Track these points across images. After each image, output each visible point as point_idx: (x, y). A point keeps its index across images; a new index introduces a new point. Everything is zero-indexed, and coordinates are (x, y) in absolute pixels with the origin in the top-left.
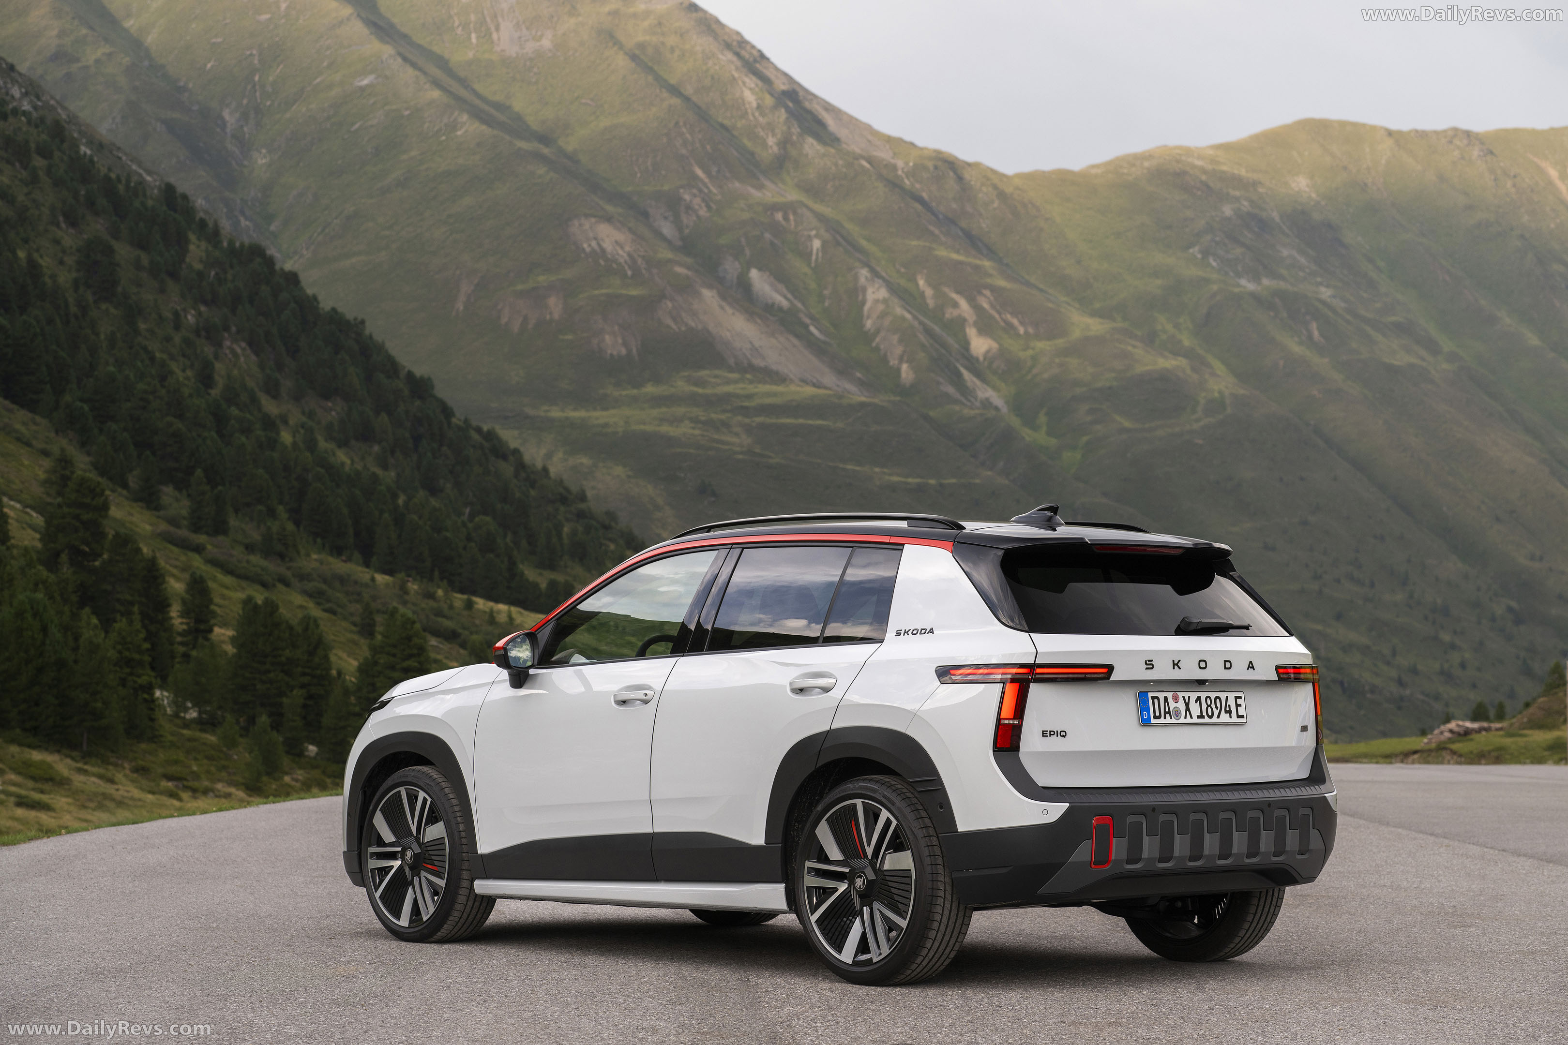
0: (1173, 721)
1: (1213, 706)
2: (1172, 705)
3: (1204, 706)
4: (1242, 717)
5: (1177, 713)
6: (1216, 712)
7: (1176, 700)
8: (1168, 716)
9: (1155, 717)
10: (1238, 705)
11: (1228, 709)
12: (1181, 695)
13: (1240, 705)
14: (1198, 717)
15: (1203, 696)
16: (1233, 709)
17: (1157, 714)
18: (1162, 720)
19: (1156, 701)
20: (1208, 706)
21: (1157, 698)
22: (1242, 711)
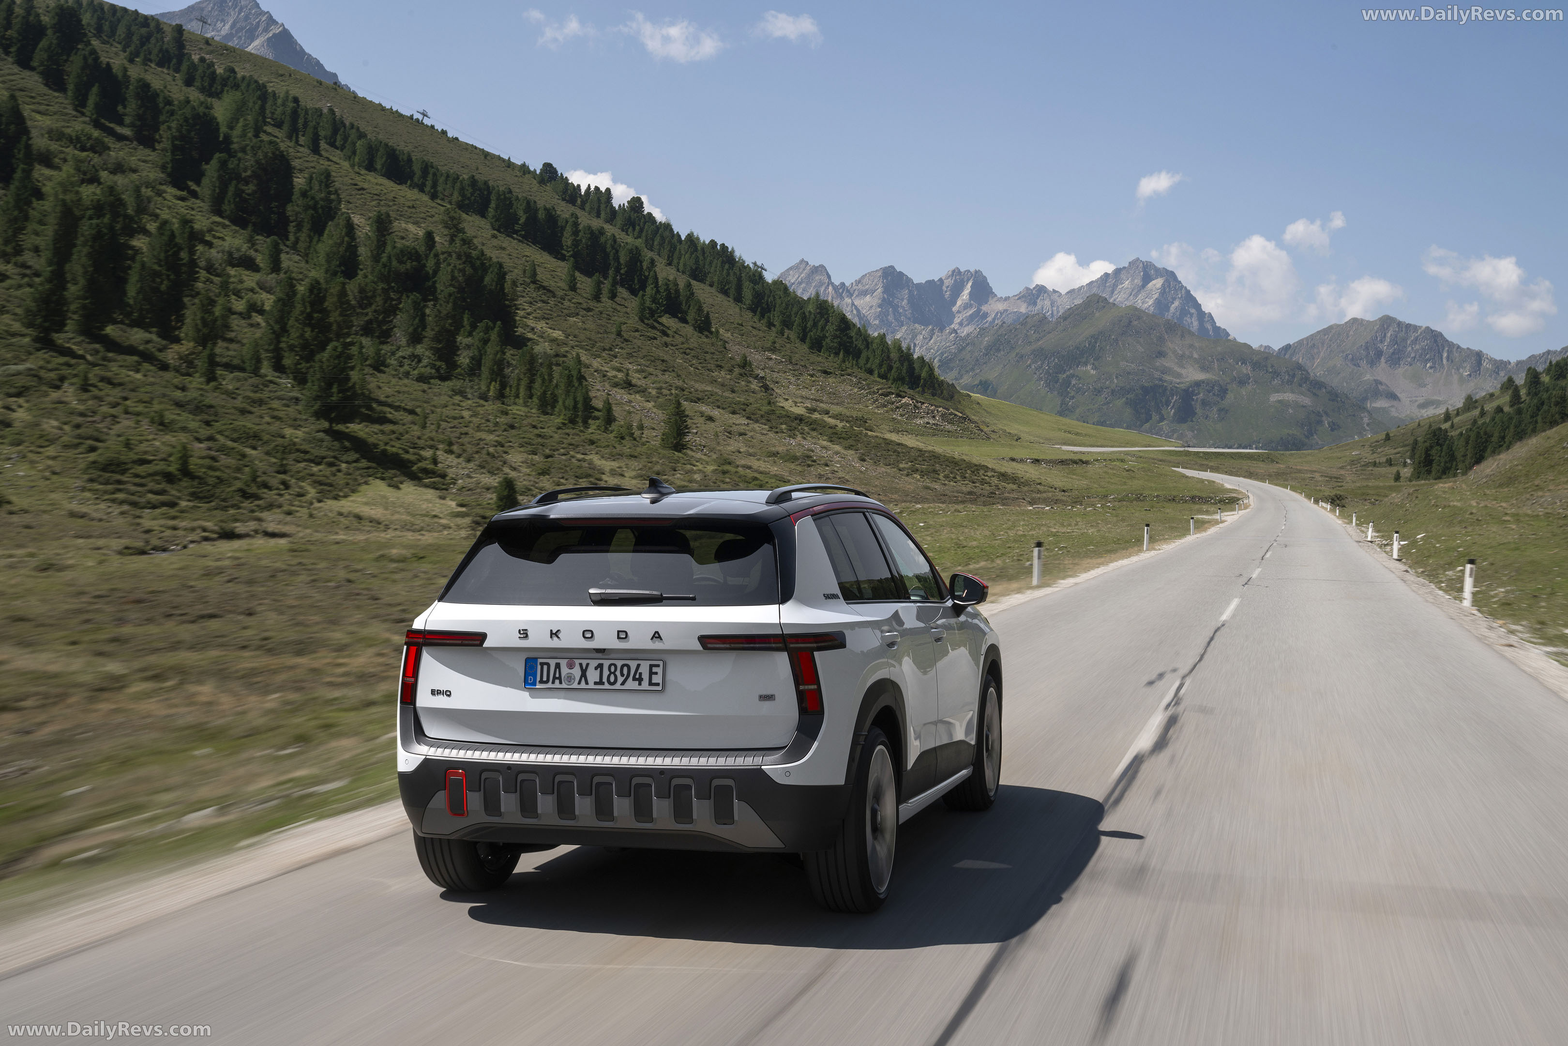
0: (564, 686)
1: (618, 673)
2: (565, 671)
3: (606, 673)
4: (658, 684)
5: (570, 678)
6: (620, 679)
7: (571, 666)
8: (557, 681)
9: (541, 682)
10: (651, 673)
11: (637, 676)
12: (577, 662)
13: (656, 673)
14: (596, 683)
15: (606, 664)
16: (646, 676)
17: (545, 679)
18: (550, 685)
19: (545, 667)
20: (611, 673)
21: (548, 665)
22: (657, 679)
